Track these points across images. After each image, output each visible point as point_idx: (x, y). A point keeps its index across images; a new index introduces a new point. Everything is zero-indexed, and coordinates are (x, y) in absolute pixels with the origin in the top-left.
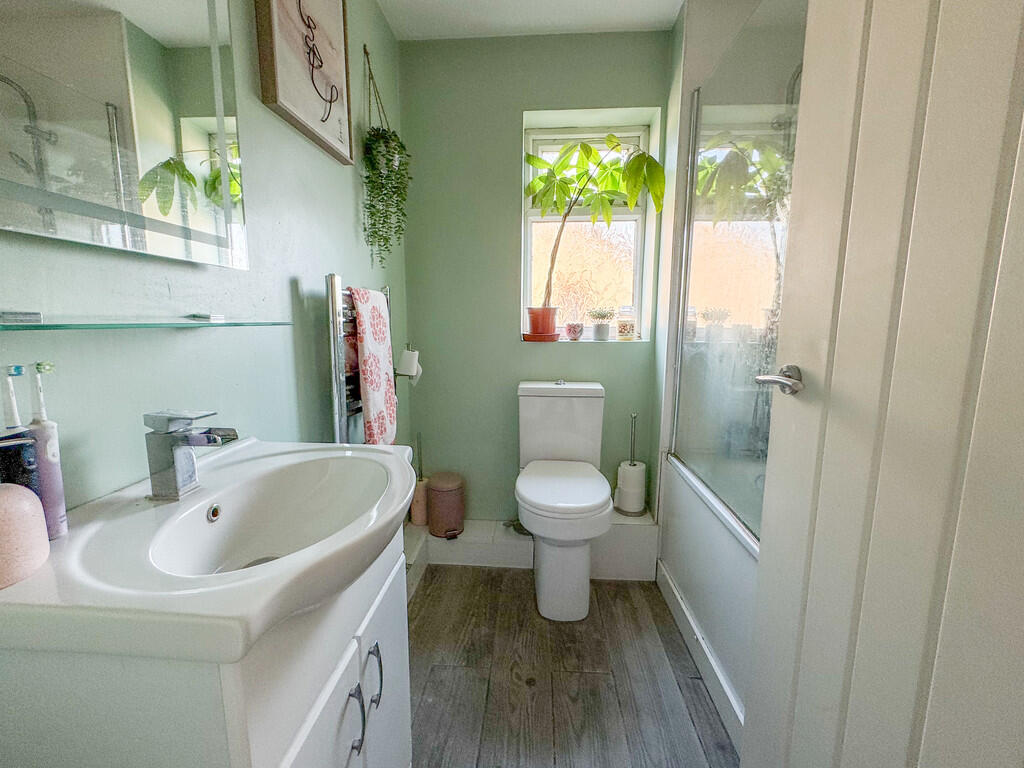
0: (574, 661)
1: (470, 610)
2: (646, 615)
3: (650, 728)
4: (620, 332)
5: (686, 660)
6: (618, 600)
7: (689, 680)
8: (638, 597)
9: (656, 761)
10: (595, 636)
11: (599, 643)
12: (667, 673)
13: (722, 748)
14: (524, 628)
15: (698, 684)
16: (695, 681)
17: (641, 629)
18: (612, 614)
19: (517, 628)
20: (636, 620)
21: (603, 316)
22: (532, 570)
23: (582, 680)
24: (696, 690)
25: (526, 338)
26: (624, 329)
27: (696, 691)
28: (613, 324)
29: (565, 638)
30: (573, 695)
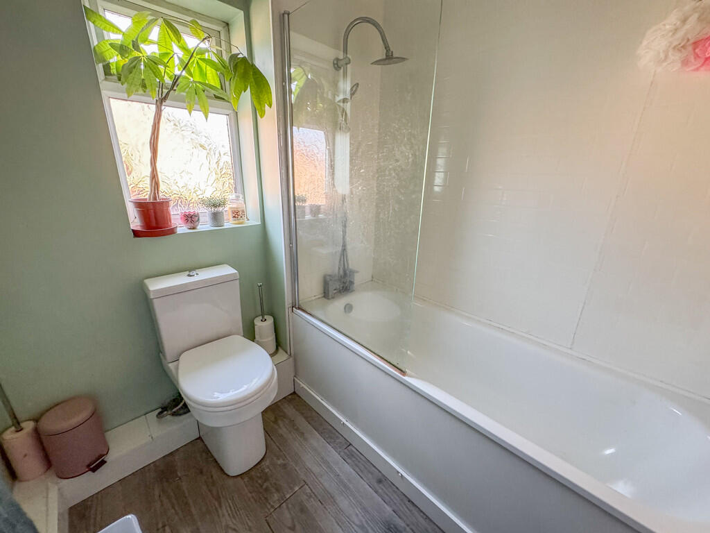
0: (276, 496)
1: (157, 524)
2: (301, 422)
3: (344, 503)
4: (234, 217)
5: (337, 437)
6: (280, 422)
7: (346, 451)
8: (289, 410)
9: (358, 523)
10: (279, 462)
11: (284, 466)
12: (334, 455)
13: (380, 481)
14: (222, 500)
15: (352, 450)
16: (348, 448)
17: (303, 434)
18: (282, 436)
19: (216, 504)
20: (297, 429)
21: (215, 206)
22: (200, 438)
23: (290, 506)
24: (351, 455)
25: (136, 234)
26: (237, 214)
27: (353, 455)
28: (226, 210)
29: (260, 481)
30: (289, 524)
